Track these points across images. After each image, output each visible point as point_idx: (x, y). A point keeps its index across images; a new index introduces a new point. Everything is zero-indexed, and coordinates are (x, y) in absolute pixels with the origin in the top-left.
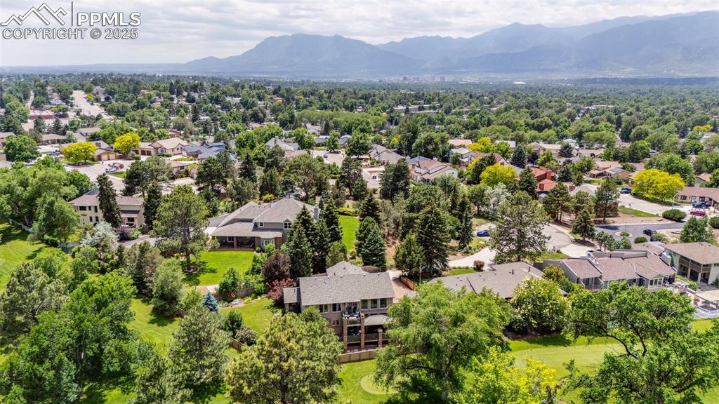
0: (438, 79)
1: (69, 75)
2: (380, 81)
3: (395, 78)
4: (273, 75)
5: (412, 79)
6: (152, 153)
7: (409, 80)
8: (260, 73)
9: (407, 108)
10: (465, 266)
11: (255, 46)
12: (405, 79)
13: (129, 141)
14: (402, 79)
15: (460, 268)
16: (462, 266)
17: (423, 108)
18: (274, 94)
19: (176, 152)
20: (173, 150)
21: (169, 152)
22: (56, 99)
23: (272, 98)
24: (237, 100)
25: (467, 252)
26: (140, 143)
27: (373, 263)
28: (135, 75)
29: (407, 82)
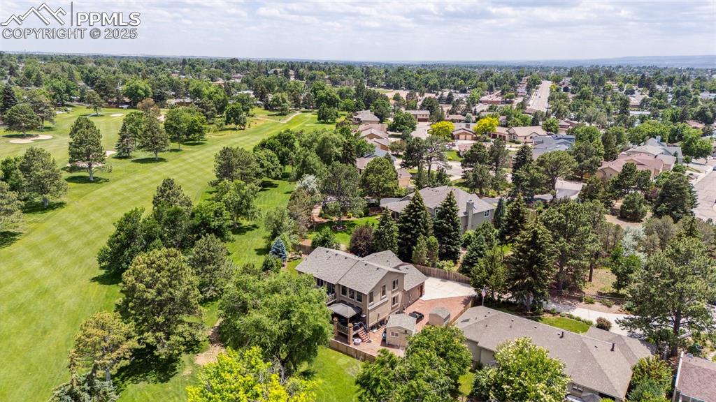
6: (507, 138)
10: (588, 319)
15: (578, 319)
20: (525, 138)
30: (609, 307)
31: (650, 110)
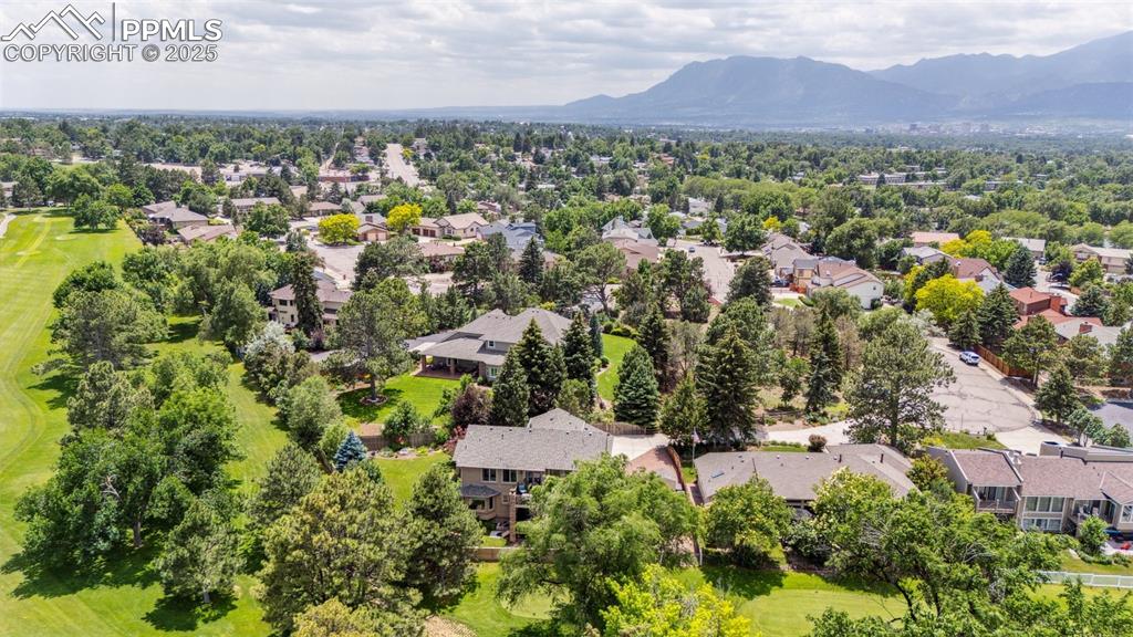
0: (976, 128)
1: (402, 122)
2: (867, 131)
3: (896, 126)
4: (690, 123)
5: (925, 128)
6: (437, 234)
7: (918, 129)
8: (671, 119)
9: (882, 178)
10: (794, 441)
11: (667, 77)
12: (914, 127)
13: (406, 215)
14: (908, 128)
15: (784, 444)
16: (788, 442)
17: (915, 178)
18: (665, 151)
19: (469, 233)
20: (465, 230)
21: (459, 234)
22: (364, 157)
23: (659, 158)
24: (606, 160)
25: (815, 421)
26: (420, 219)
27: (631, 418)
28: (486, 122)
29: (915, 133)
30: (791, 422)
31: (553, 182)
